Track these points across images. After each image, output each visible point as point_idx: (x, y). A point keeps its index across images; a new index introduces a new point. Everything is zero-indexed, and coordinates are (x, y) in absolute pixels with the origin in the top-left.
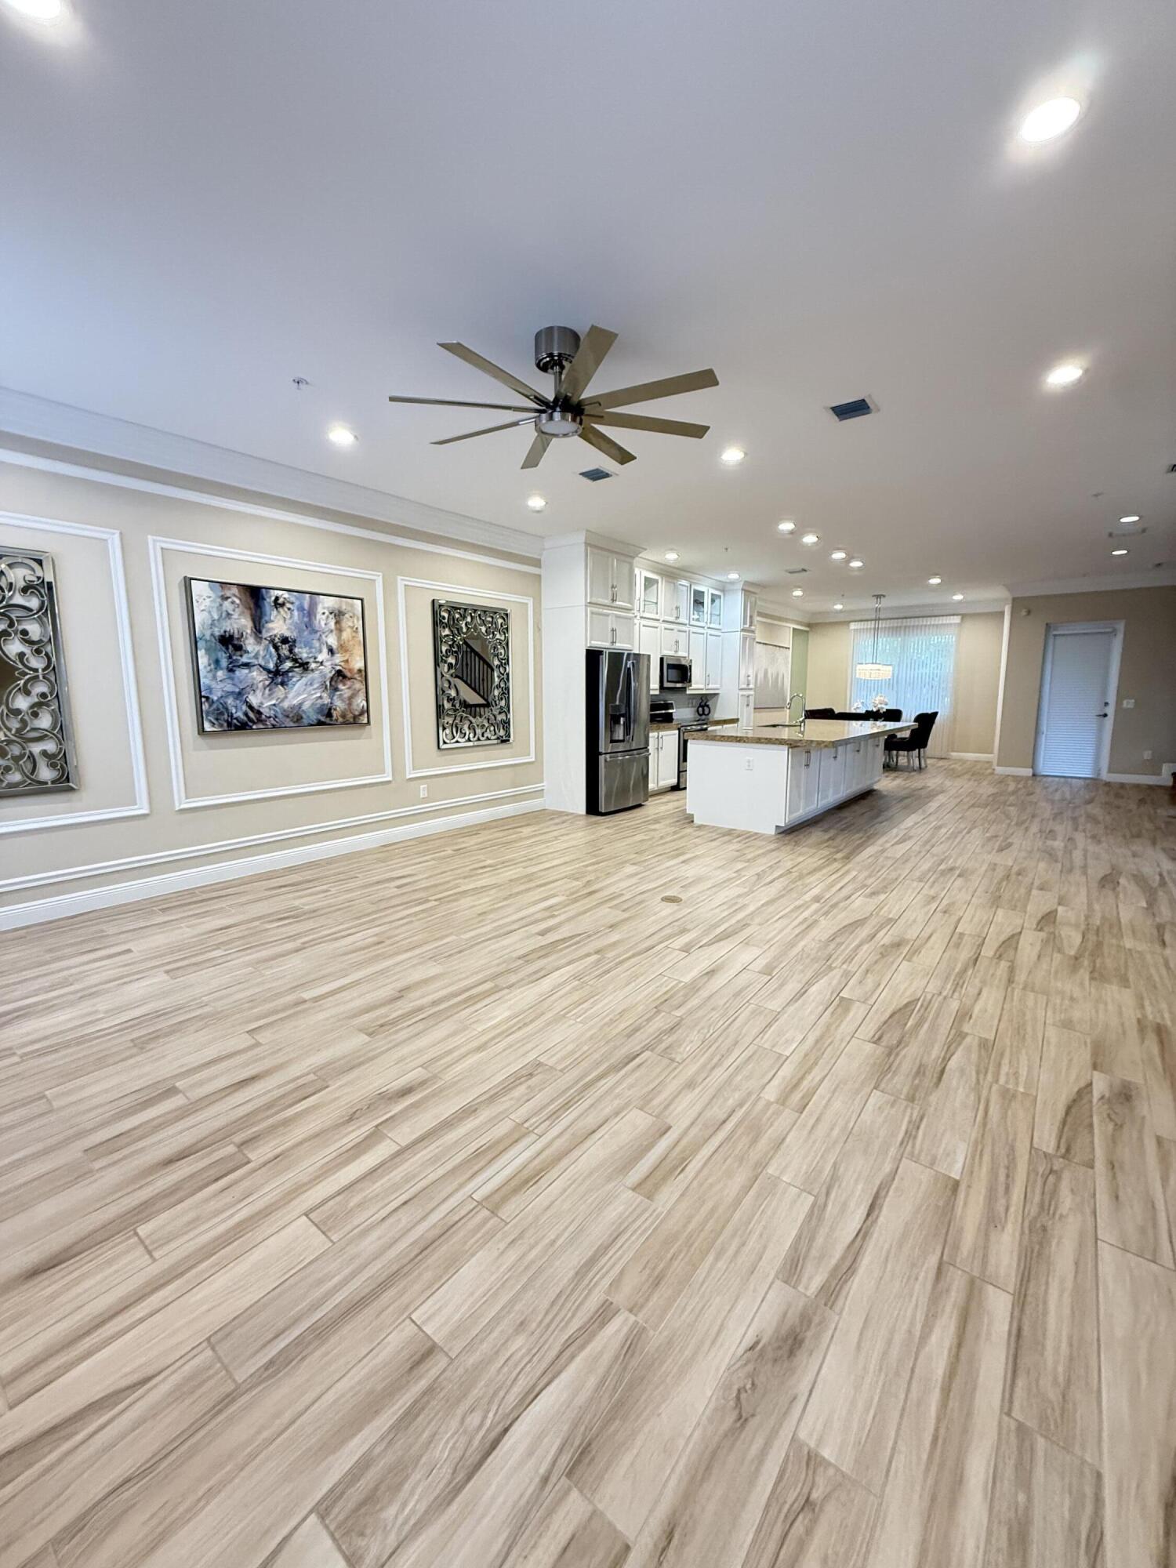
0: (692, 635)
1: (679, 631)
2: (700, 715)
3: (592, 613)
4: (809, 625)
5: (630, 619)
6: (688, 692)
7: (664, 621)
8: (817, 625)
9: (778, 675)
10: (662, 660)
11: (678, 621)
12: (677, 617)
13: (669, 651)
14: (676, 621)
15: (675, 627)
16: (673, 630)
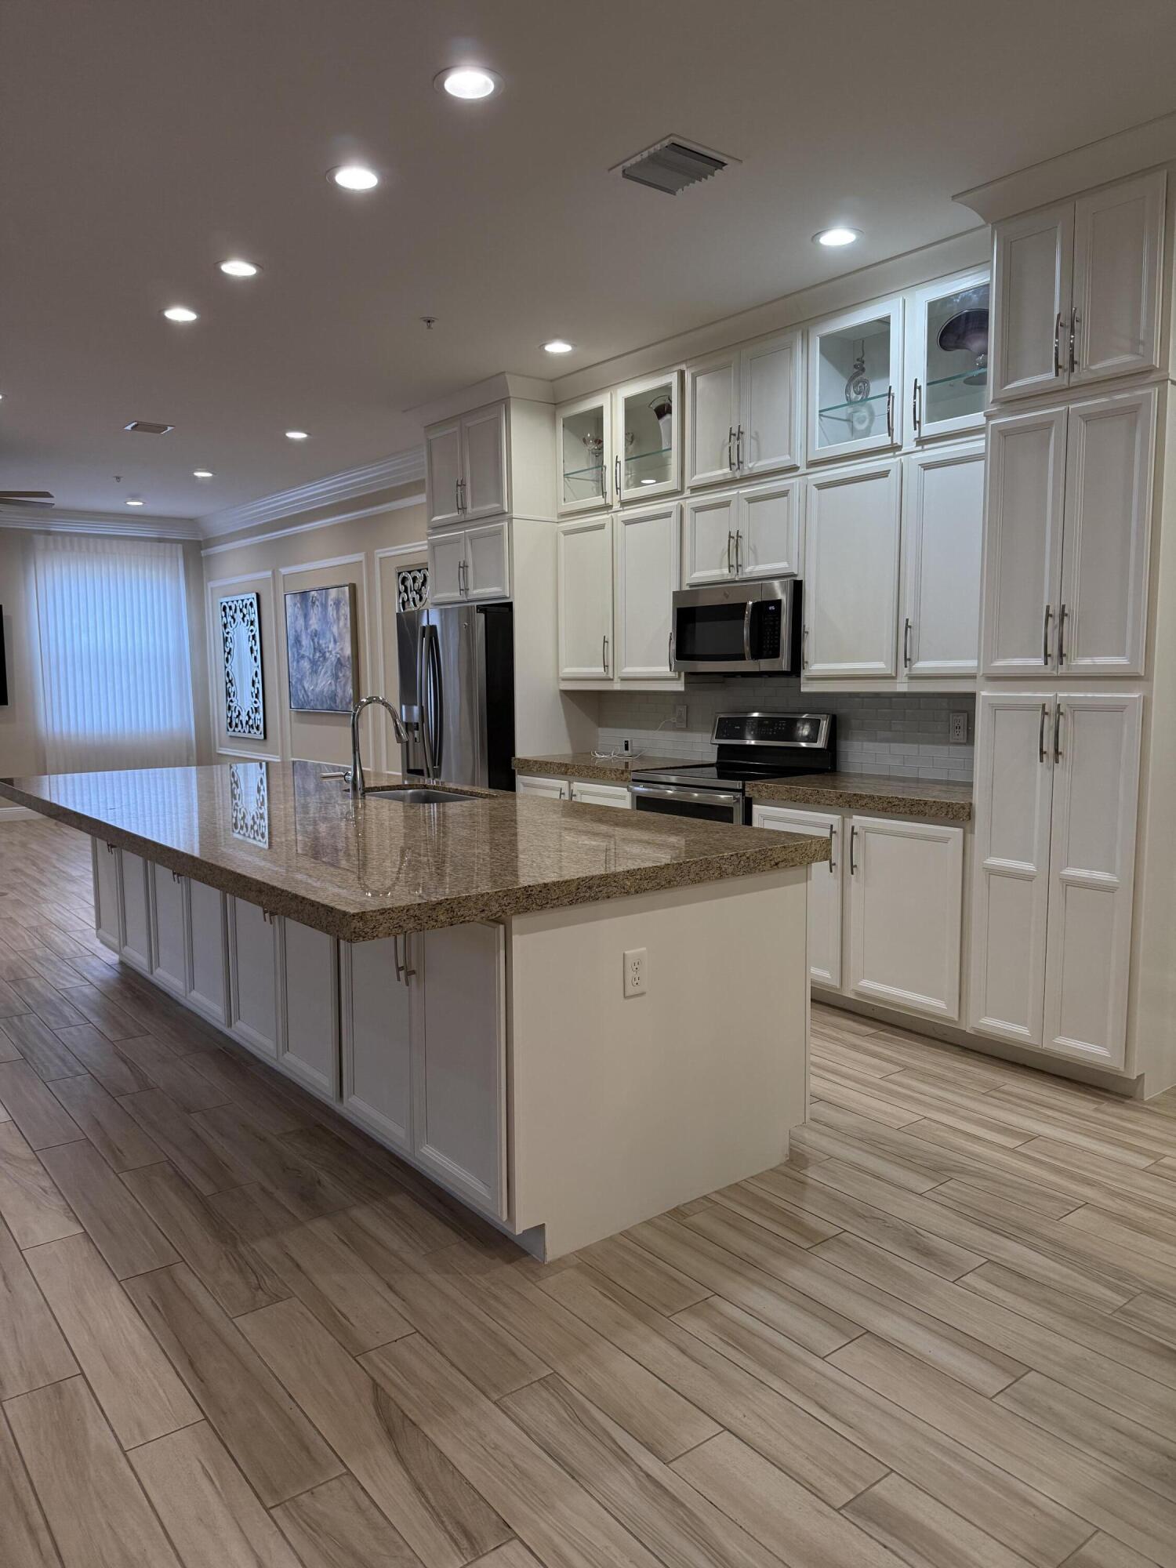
0: (816, 496)
1: (752, 500)
5: (500, 532)
6: (803, 687)
7: (691, 490)
11: (746, 472)
12: (736, 463)
13: (708, 570)
14: (738, 475)
15: (735, 493)
16: (726, 504)
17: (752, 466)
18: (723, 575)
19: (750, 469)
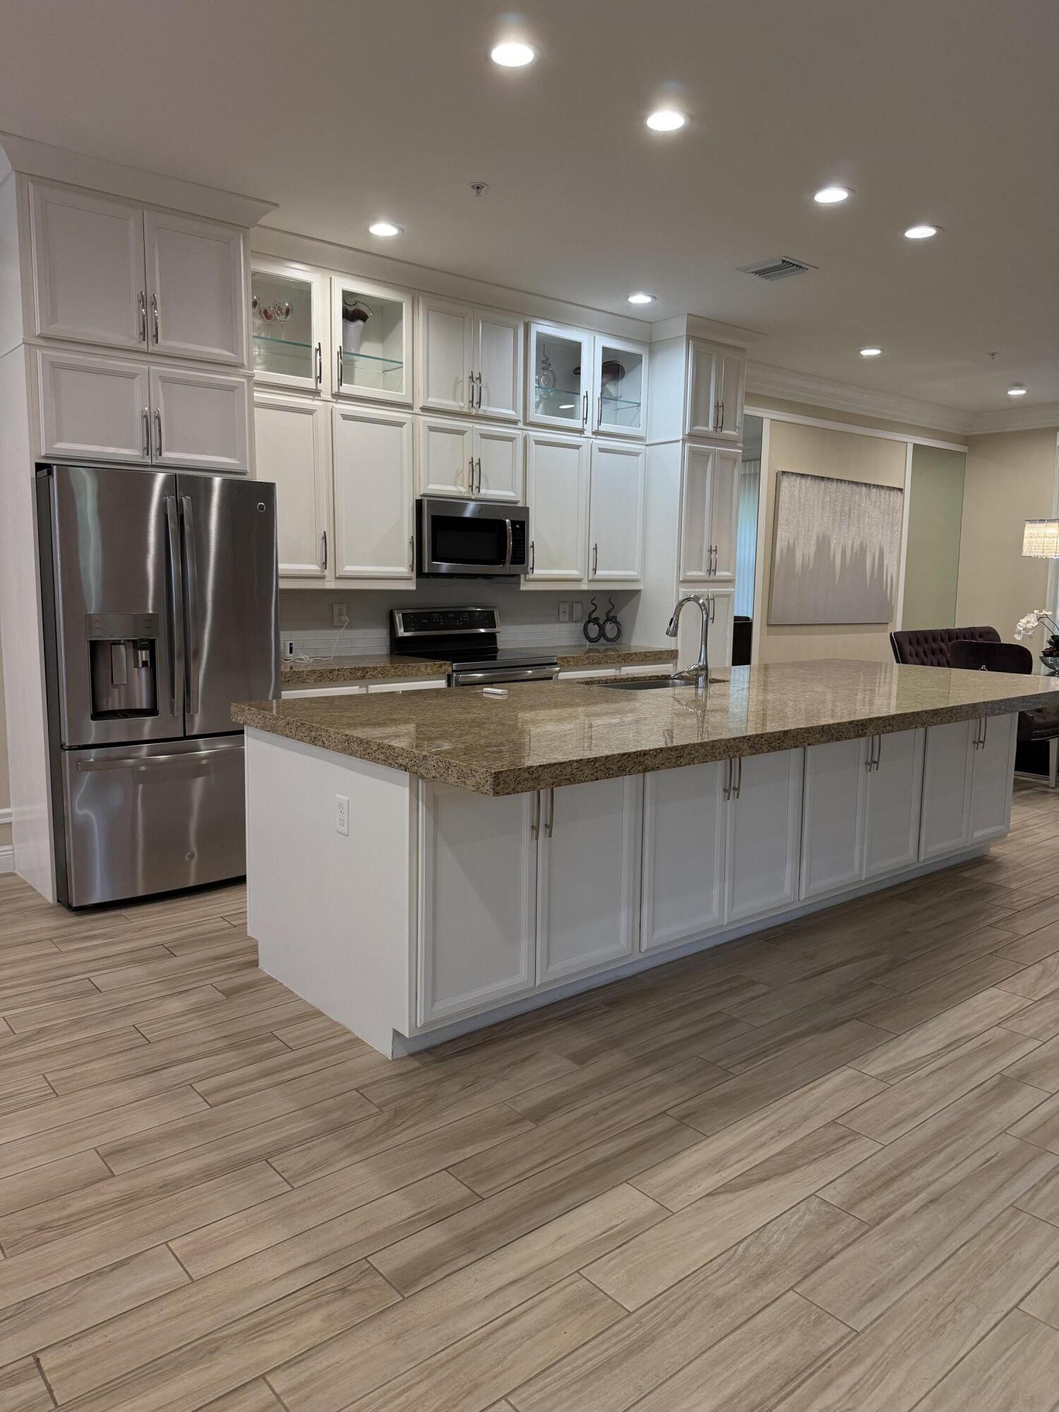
0: (533, 448)
1: (484, 436)
2: (590, 640)
3: (55, 366)
4: (968, 440)
5: (232, 388)
6: (525, 587)
7: (424, 409)
8: (987, 437)
9: (863, 549)
10: (419, 504)
11: (480, 412)
12: (476, 401)
13: (448, 486)
14: (474, 412)
15: (471, 426)
16: (461, 433)
17: (485, 409)
18: (460, 492)
19: (485, 411)
